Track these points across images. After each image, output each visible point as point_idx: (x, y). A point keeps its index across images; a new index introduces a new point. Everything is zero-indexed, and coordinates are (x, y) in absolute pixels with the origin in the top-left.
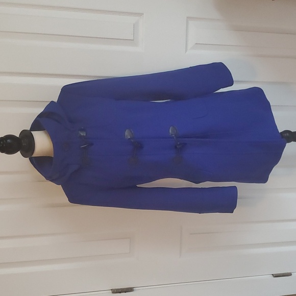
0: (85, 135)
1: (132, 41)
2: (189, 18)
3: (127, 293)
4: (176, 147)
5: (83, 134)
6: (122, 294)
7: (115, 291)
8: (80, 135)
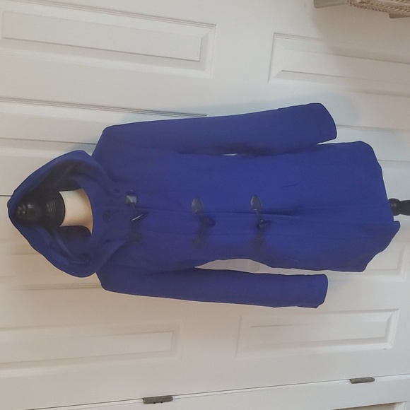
0: (135, 201)
1: (198, 63)
2: (276, 34)
3: (163, 404)
4: (258, 226)
5: (132, 199)
6: (156, 404)
7: (148, 401)
8: (129, 200)
